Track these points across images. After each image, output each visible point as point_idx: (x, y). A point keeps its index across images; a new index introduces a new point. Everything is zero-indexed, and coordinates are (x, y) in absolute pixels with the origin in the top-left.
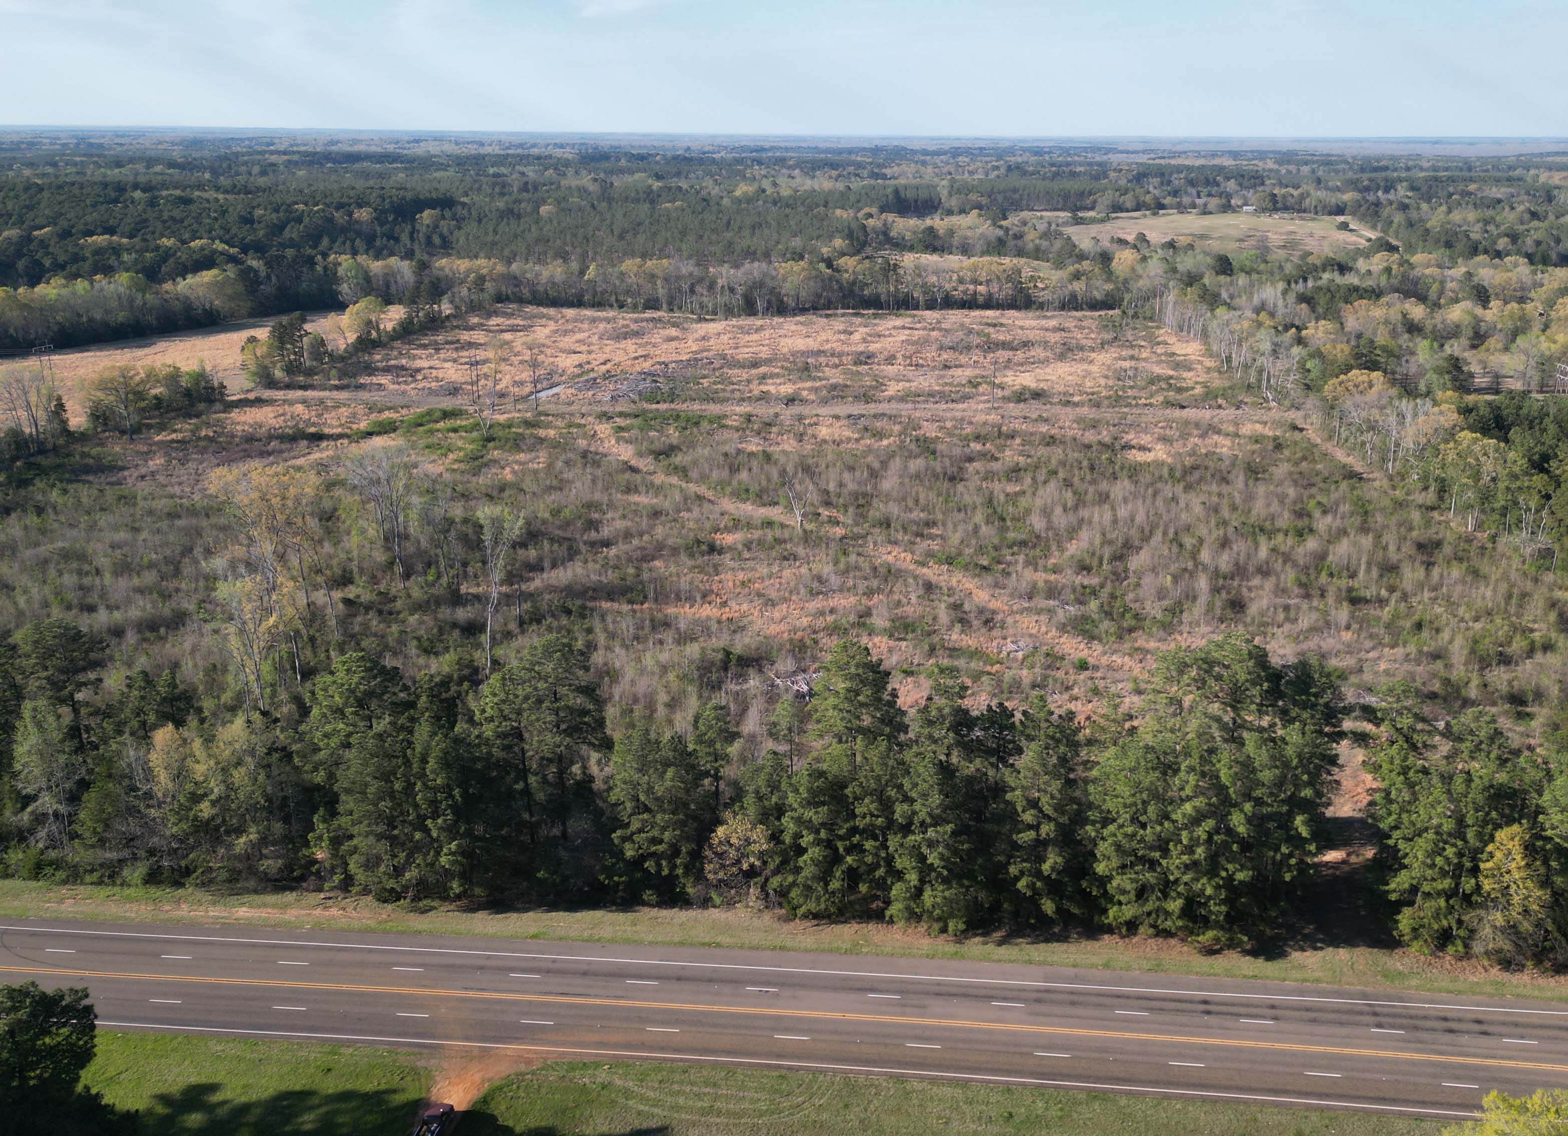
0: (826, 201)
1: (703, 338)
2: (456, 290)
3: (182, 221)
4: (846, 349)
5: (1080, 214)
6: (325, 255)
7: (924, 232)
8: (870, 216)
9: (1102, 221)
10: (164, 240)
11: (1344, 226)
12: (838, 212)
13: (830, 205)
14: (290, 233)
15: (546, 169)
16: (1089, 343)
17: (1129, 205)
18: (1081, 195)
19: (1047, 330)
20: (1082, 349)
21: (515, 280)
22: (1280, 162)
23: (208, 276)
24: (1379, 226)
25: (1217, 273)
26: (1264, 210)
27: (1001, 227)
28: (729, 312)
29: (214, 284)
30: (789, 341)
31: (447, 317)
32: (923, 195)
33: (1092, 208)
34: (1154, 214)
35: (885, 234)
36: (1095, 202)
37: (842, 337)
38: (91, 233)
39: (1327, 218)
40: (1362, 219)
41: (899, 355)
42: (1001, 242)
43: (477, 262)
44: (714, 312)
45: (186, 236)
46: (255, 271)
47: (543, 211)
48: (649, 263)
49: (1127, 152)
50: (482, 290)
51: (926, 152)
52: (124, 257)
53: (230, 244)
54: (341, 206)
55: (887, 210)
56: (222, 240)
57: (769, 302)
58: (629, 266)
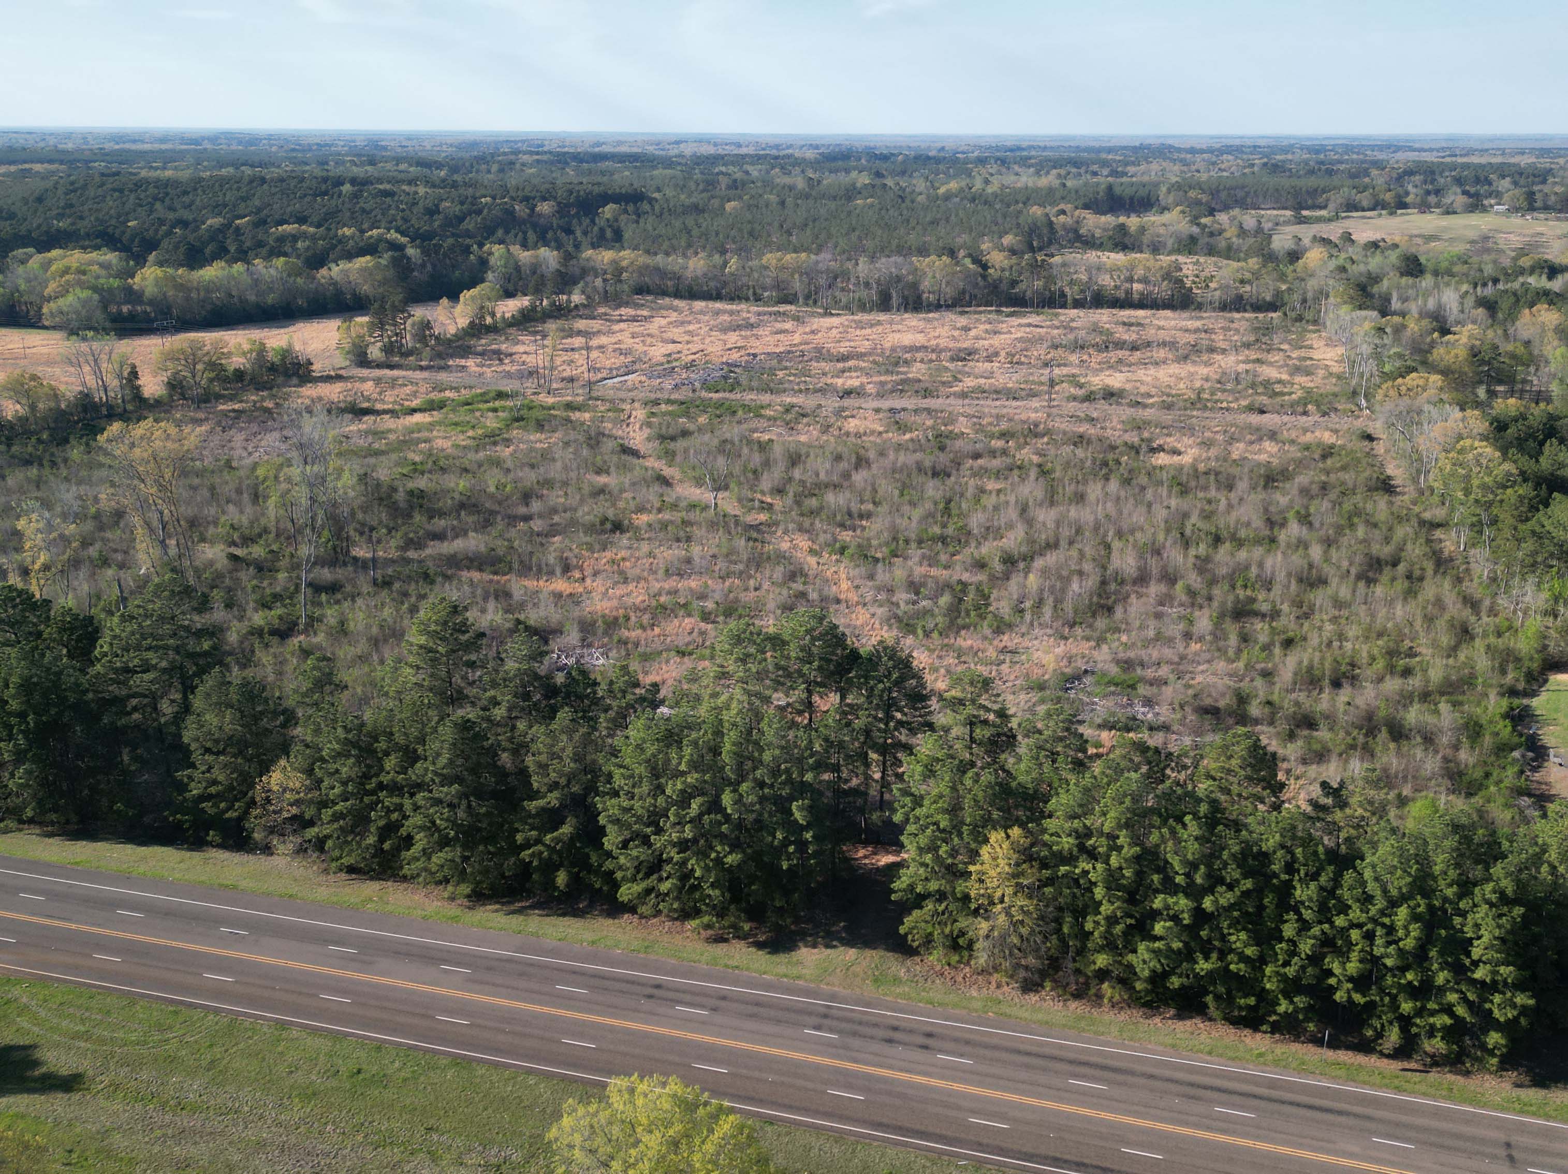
0: (1029, 198)
2: (589, 279)
4: (952, 345)
5: (1305, 213)
6: (481, 245)
7: (1113, 229)
8: (1063, 212)
9: (1330, 220)
10: (345, 229)
12: (1034, 208)
13: (1031, 201)
14: (469, 224)
15: (773, 168)
17: (1365, 203)
18: (1314, 192)
19: (1187, 330)
21: (660, 272)
23: (364, 261)
25: (1402, 275)
26: (1517, 210)
27: (1198, 225)
28: (863, 307)
29: (363, 270)
30: (899, 336)
31: (577, 306)
32: (1143, 192)
33: (1325, 206)
34: (1392, 214)
35: (1076, 231)
36: (1328, 199)
37: (957, 333)
38: (281, 222)
41: (1003, 353)
42: (1193, 239)
43: (622, 253)
44: (848, 308)
45: (365, 226)
46: (409, 259)
47: (729, 206)
48: (788, 257)
49: (1420, 150)
50: (620, 281)
51: (1193, 151)
52: (300, 244)
53: (403, 234)
54: (526, 199)
55: (1086, 207)
56: (398, 230)
57: (905, 298)
58: (770, 258)
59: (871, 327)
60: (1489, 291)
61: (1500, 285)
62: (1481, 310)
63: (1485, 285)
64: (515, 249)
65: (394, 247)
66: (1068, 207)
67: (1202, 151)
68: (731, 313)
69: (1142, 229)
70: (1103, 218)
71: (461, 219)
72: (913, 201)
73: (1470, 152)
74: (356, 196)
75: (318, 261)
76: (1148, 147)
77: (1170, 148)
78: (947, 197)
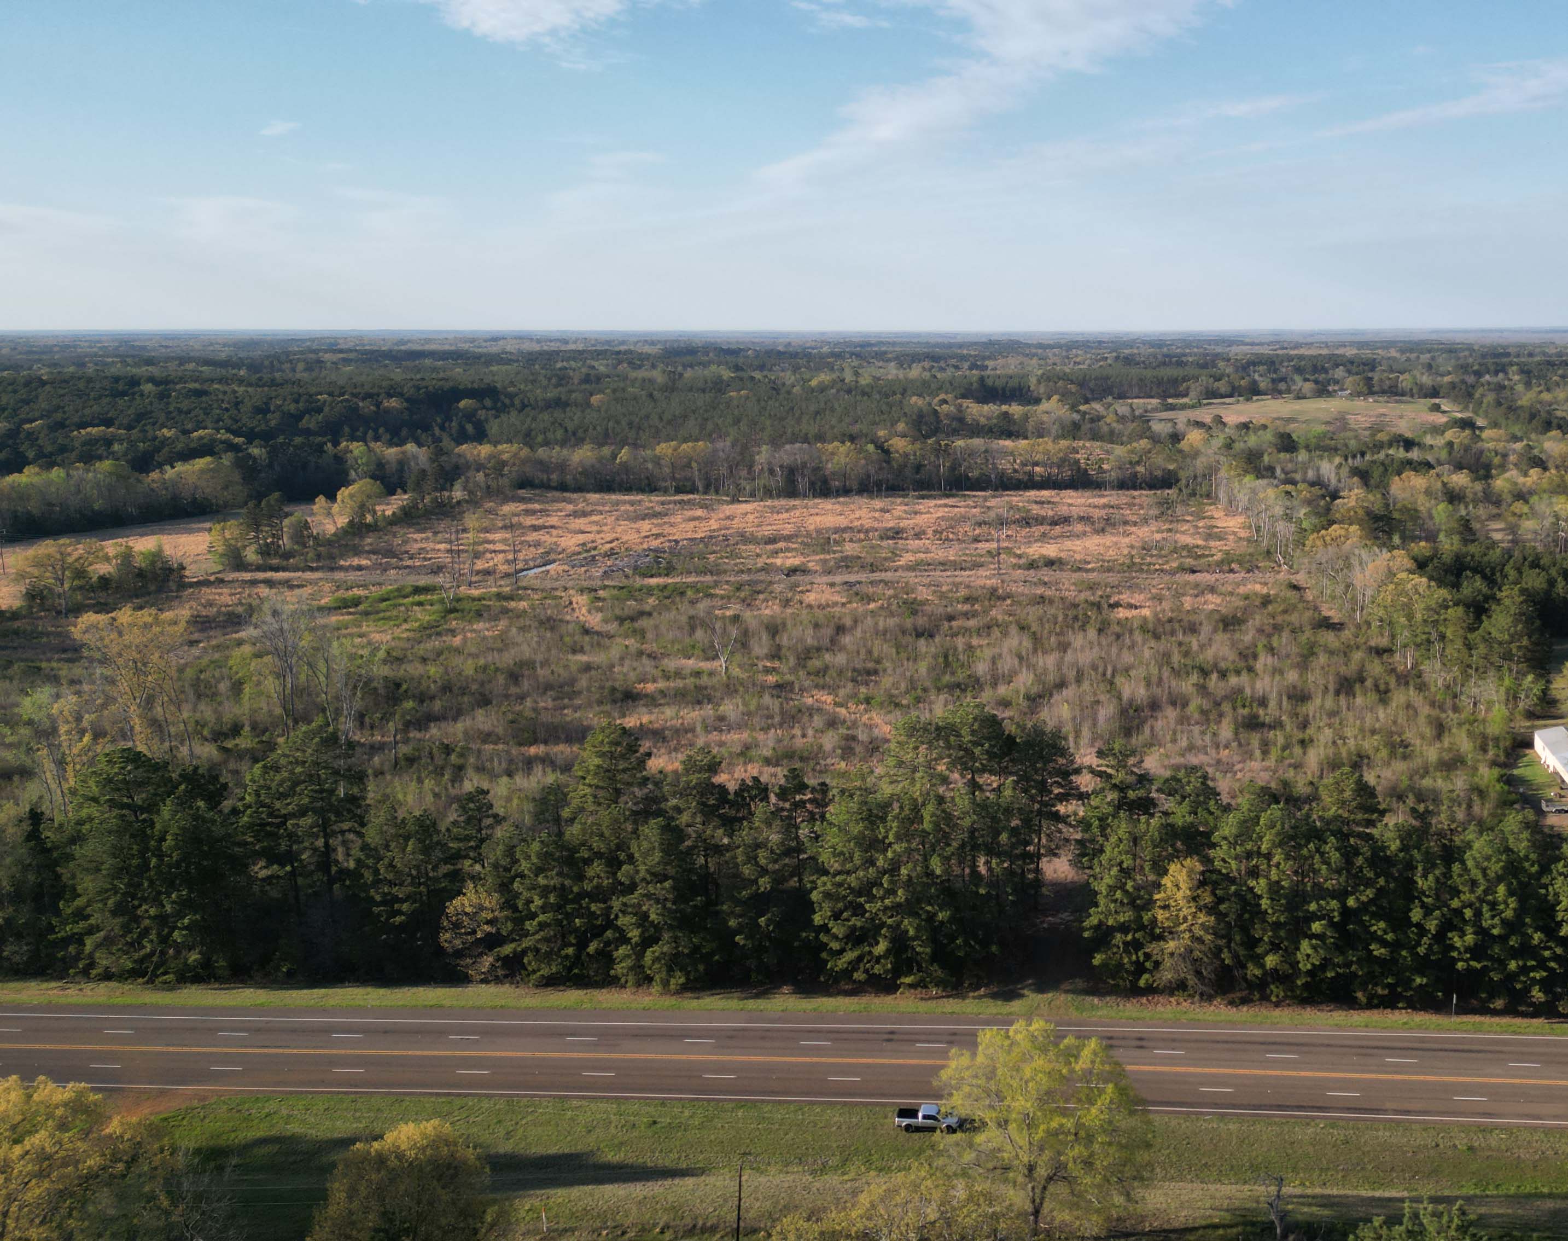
0: (905, 389)
1: (728, 518)
2: (470, 474)
3: (189, 412)
4: (876, 525)
5: (1170, 401)
6: (336, 444)
7: (998, 417)
8: (944, 401)
9: (1193, 407)
10: (165, 431)
11: (1436, 408)
12: (914, 399)
13: (909, 392)
14: (309, 422)
15: (620, 362)
16: (1135, 518)
17: (1223, 390)
18: (1175, 382)
19: (1095, 507)
20: (1126, 523)
21: (543, 465)
22: (1402, 351)
23: (201, 463)
24: (1471, 406)
25: (1279, 451)
26: (1359, 394)
27: (1078, 411)
28: (769, 493)
29: (202, 471)
30: (818, 519)
31: (459, 503)
32: (1013, 383)
33: (1186, 395)
34: (1248, 400)
35: (961, 420)
36: (1188, 388)
37: (877, 515)
38: (83, 425)
39: (1423, 400)
40: (1455, 400)
41: (930, 531)
42: (1076, 426)
43: (500, 447)
44: (752, 495)
45: (189, 426)
46: (255, 459)
47: (595, 399)
48: (684, 446)
49: (1252, 344)
50: (502, 476)
51: (1041, 346)
52: (116, 447)
53: (236, 433)
54: (369, 396)
55: (964, 396)
56: (228, 430)
57: (812, 484)
58: (664, 449)
59: (787, 511)
60: (1358, 462)
61: (1368, 457)
62: (1356, 479)
63: (1354, 457)
64: (377, 446)
65: (232, 447)
66: (949, 397)
67: (1051, 347)
68: (632, 503)
69: (1026, 417)
70: (986, 407)
71: (299, 417)
72: (789, 393)
73: (1297, 346)
74: (163, 396)
75: (143, 463)
76: (998, 343)
77: (1018, 343)
78: (822, 389)
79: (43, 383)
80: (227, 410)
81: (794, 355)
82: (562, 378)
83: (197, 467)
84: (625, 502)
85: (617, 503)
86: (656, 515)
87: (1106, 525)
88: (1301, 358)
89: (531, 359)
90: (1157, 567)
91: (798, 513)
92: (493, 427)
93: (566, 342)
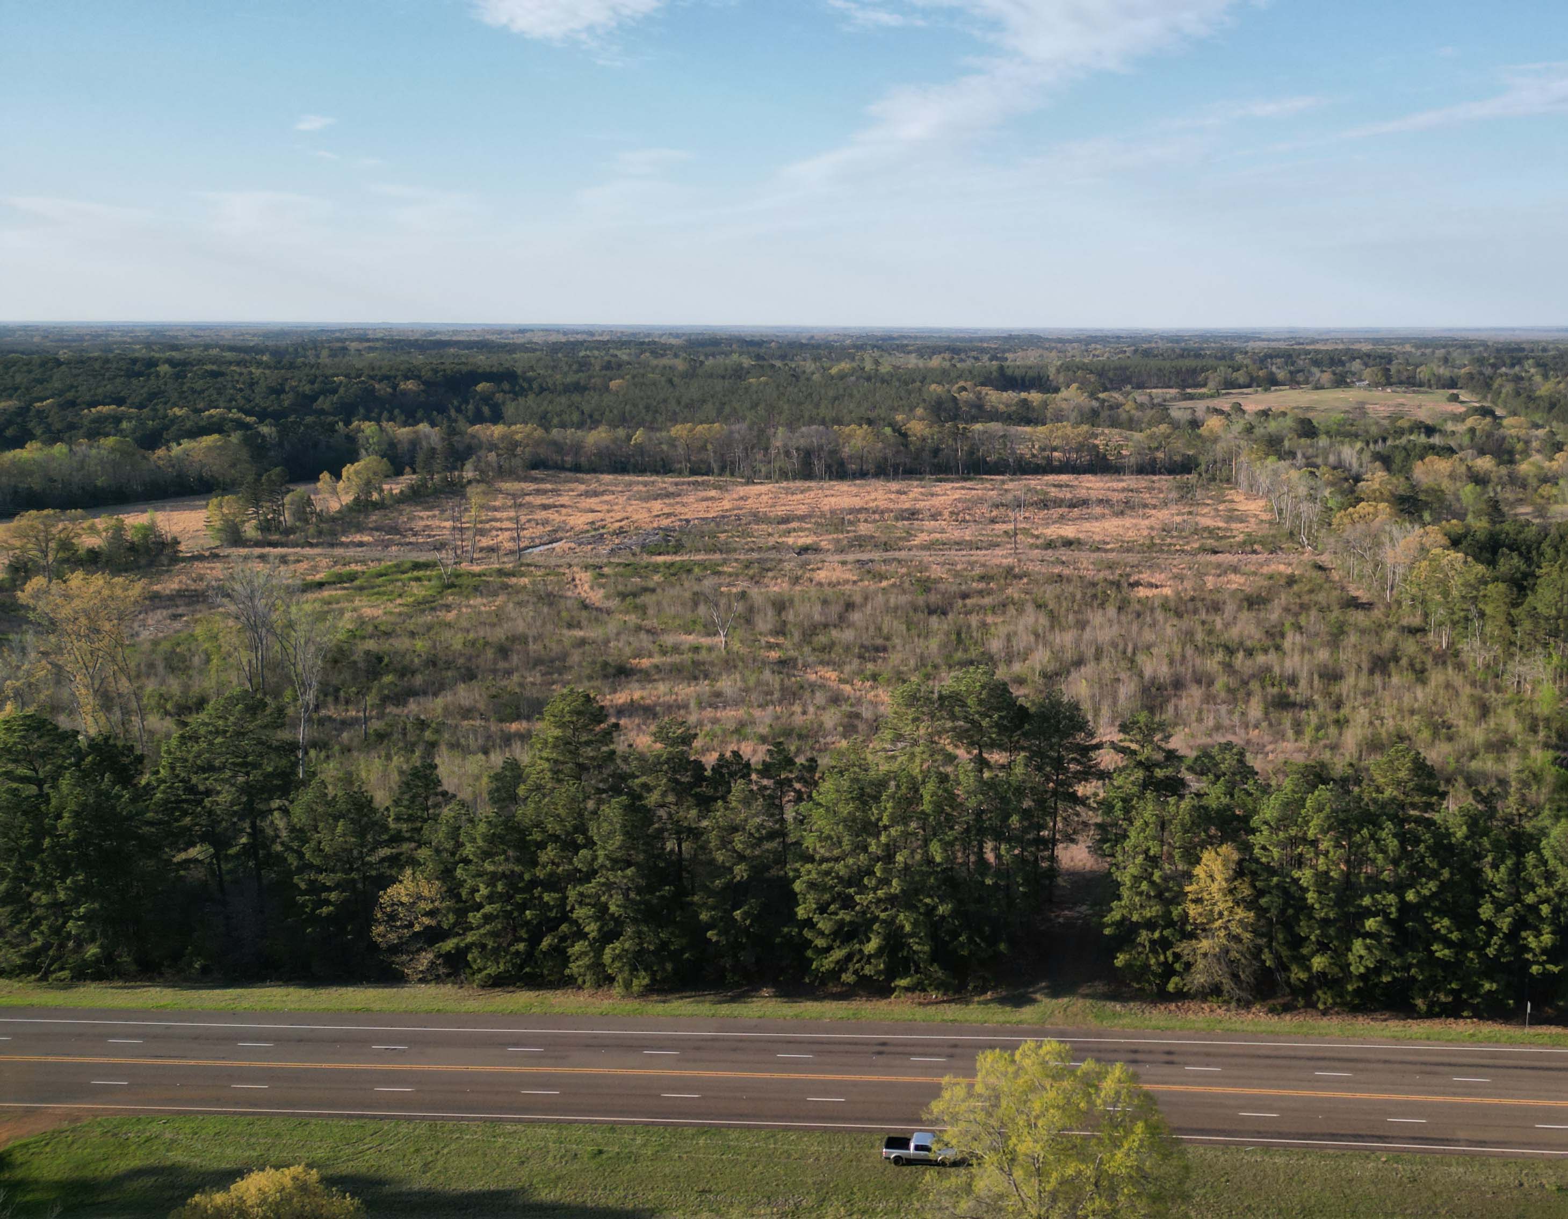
0: (925, 377)
1: (741, 498)
3: (203, 391)
4: (891, 506)
5: (1189, 391)
6: (348, 423)
7: (1017, 404)
8: (964, 389)
9: (1212, 396)
10: (176, 410)
11: (1455, 398)
12: (933, 386)
13: (928, 380)
14: (323, 403)
16: (1154, 501)
17: (1242, 381)
18: (1193, 372)
19: (1113, 491)
20: (1145, 506)
21: (557, 446)
22: (1417, 347)
23: (210, 440)
24: (1489, 396)
25: (1300, 436)
26: (1377, 385)
27: (1097, 399)
28: (784, 475)
29: (209, 448)
30: (833, 500)
31: (469, 482)
32: (1032, 373)
33: (1204, 385)
34: (1266, 390)
35: (980, 407)
36: (1207, 378)
37: (893, 496)
38: (94, 404)
39: (1442, 391)
40: (1473, 391)
41: (946, 513)
42: (1095, 413)
43: (513, 428)
44: (768, 477)
45: (201, 405)
46: (264, 437)
47: (614, 384)
48: (700, 428)
49: (1269, 340)
50: (515, 456)
51: (1060, 341)
52: (124, 425)
53: (248, 413)
54: (386, 378)
55: (983, 384)
56: (240, 410)
57: (828, 467)
58: (679, 430)
59: (802, 492)
60: (1379, 447)
61: (1389, 442)
62: (1377, 464)
63: (1376, 442)
64: (388, 426)
65: (240, 425)
66: (968, 385)
67: (1070, 341)
69: (1045, 404)
70: (1005, 394)
71: (314, 398)
72: (808, 379)
73: (1314, 342)
75: (151, 440)
76: (1018, 337)
77: (1039, 338)
78: (842, 376)
79: (59, 363)
80: (241, 390)
81: (817, 347)
82: (584, 365)
83: (204, 444)
84: (638, 483)
85: (630, 484)
86: (668, 495)
87: (1126, 507)
88: (1317, 352)
89: (555, 348)
90: (1178, 547)
91: (812, 494)
92: (510, 409)
93: (592, 334)
